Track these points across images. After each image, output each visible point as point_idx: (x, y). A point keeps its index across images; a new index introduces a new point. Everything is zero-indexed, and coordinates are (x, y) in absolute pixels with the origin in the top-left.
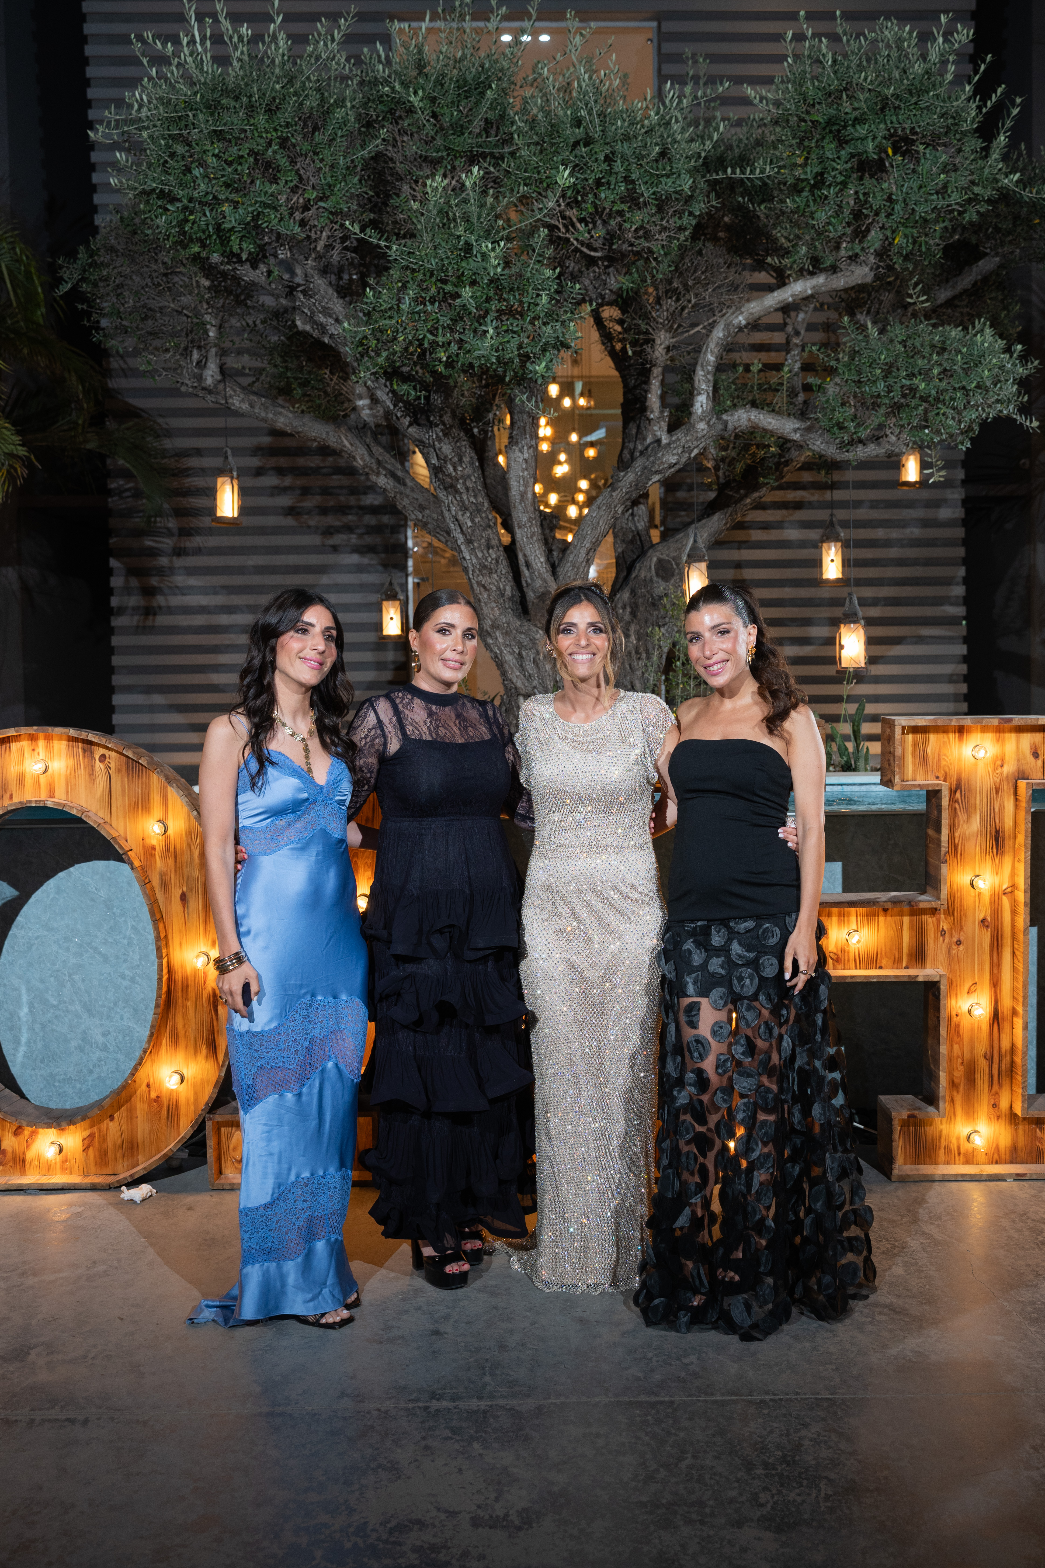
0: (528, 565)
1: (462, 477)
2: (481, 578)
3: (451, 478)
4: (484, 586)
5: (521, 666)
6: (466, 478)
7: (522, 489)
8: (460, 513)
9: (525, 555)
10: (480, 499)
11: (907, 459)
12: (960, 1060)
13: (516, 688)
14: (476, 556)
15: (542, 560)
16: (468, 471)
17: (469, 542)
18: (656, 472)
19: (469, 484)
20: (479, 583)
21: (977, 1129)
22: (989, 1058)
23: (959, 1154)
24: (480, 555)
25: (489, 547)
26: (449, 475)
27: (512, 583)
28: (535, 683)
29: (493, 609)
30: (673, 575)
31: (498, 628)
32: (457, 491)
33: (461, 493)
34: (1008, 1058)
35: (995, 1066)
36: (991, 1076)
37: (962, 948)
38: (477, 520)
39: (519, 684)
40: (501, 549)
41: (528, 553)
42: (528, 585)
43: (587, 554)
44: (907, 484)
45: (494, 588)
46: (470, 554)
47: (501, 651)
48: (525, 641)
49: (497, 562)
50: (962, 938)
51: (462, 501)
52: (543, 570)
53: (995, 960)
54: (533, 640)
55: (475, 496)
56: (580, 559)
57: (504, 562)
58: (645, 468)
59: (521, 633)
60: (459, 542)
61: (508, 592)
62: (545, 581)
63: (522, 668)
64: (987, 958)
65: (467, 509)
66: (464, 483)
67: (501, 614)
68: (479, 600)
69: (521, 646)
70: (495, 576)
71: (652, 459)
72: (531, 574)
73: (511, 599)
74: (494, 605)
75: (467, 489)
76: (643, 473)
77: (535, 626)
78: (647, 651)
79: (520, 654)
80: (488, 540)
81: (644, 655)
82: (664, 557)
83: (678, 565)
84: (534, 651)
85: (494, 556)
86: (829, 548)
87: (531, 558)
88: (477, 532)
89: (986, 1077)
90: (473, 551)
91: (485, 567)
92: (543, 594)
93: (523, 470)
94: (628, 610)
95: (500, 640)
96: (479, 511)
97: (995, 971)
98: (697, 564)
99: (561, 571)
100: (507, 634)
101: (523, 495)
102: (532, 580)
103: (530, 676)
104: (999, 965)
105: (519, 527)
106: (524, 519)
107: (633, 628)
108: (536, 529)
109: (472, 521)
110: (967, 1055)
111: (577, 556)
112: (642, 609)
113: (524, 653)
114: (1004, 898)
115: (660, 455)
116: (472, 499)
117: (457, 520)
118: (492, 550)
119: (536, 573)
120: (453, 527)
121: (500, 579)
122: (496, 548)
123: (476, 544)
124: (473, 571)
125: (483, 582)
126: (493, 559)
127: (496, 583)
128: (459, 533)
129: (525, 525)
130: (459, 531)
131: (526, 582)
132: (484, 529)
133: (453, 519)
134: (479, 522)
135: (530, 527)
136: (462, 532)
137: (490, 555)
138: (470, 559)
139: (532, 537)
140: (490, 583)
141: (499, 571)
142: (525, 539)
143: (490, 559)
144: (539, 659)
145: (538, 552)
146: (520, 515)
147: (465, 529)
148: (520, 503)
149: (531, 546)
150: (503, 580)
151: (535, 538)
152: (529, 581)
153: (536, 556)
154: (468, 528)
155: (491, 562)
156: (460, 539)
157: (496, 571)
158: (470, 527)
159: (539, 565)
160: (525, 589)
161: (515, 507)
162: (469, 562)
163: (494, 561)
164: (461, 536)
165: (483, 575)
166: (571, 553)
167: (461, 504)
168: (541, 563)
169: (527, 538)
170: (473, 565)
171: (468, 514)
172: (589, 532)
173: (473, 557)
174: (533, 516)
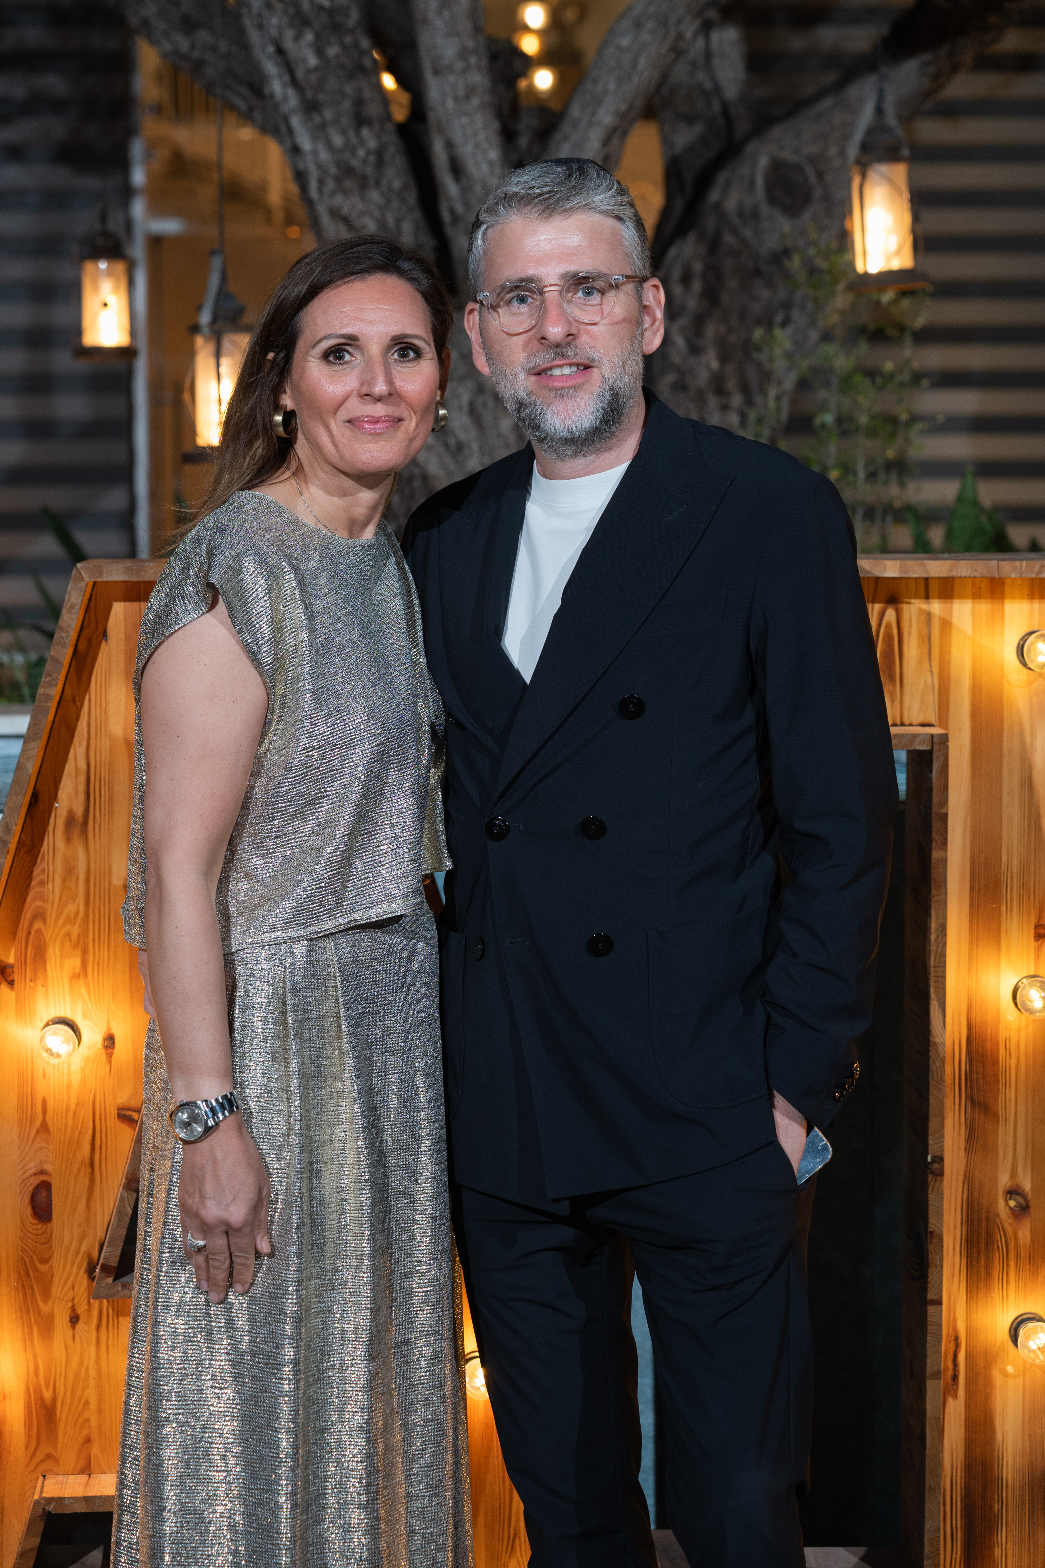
0: (457, 169)
2: (339, 199)
8: (289, 34)
9: (449, 145)
14: (329, 144)
17: (310, 107)
20: (335, 214)
24: (338, 140)
25: (361, 120)
27: (417, 214)
30: (807, 200)
38: (331, 51)
40: (390, 127)
41: (457, 137)
46: (314, 139)
49: (380, 161)
57: (398, 163)
61: (408, 235)
65: (306, 23)
70: (375, 195)
72: (466, 190)
78: (745, 389)
80: (359, 103)
81: (737, 400)
82: (787, 156)
83: (820, 175)
84: (470, 384)
85: (372, 144)
87: (466, 151)
88: (332, 83)
90: (320, 131)
91: (350, 171)
94: (697, 286)
96: (336, 28)
98: (883, 168)
102: (467, 204)
103: (460, 447)
105: (437, 72)
106: (449, 50)
107: (710, 331)
108: (479, 78)
109: (320, 52)
112: (732, 283)
117: (280, 51)
118: (365, 132)
119: (478, 189)
120: (271, 68)
121: (388, 201)
122: (377, 126)
123: (328, 114)
124: (321, 182)
125: (345, 210)
126: (369, 153)
127: (377, 213)
128: (284, 85)
129: (450, 69)
130: (287, 78)
131: (452, 211)
132: (351, 77)
133: (271, 49)
134: (337, 57)
135: (465, 71)
136: (294, 82)
137: (362, 142)
138: (315, 152)
139: (468, 97)
140: (363, 214)
141: (384, 182)
142: (450, 104)
143: (361, 153)
144: (484, 405)
145: (482, 136)
146: (439, 41)
147: (300, 73)
148: (440, 12)
149: (464, 120)
150: (395, 204)
151: (475, 101)
152: (459, 208)
153: (477, 146)
154: (309, 71)
155: (365, 161)
156: (285, 99)
157: (377, 184)
158: (316, 69)
159: (485, 168)
160: (449, 231)
161: (425, 20)
162: (310, 158)
163: (372, 159)
164: (291, 92)
165: (346, 193)
166: (566, 139)
167: (291, 10)
168: (491, 163)
169: (456, 99)
170: (320, 167)
171: (309, 37)
172: (612, 87)
173: (321, 147)
174: (470, 44)
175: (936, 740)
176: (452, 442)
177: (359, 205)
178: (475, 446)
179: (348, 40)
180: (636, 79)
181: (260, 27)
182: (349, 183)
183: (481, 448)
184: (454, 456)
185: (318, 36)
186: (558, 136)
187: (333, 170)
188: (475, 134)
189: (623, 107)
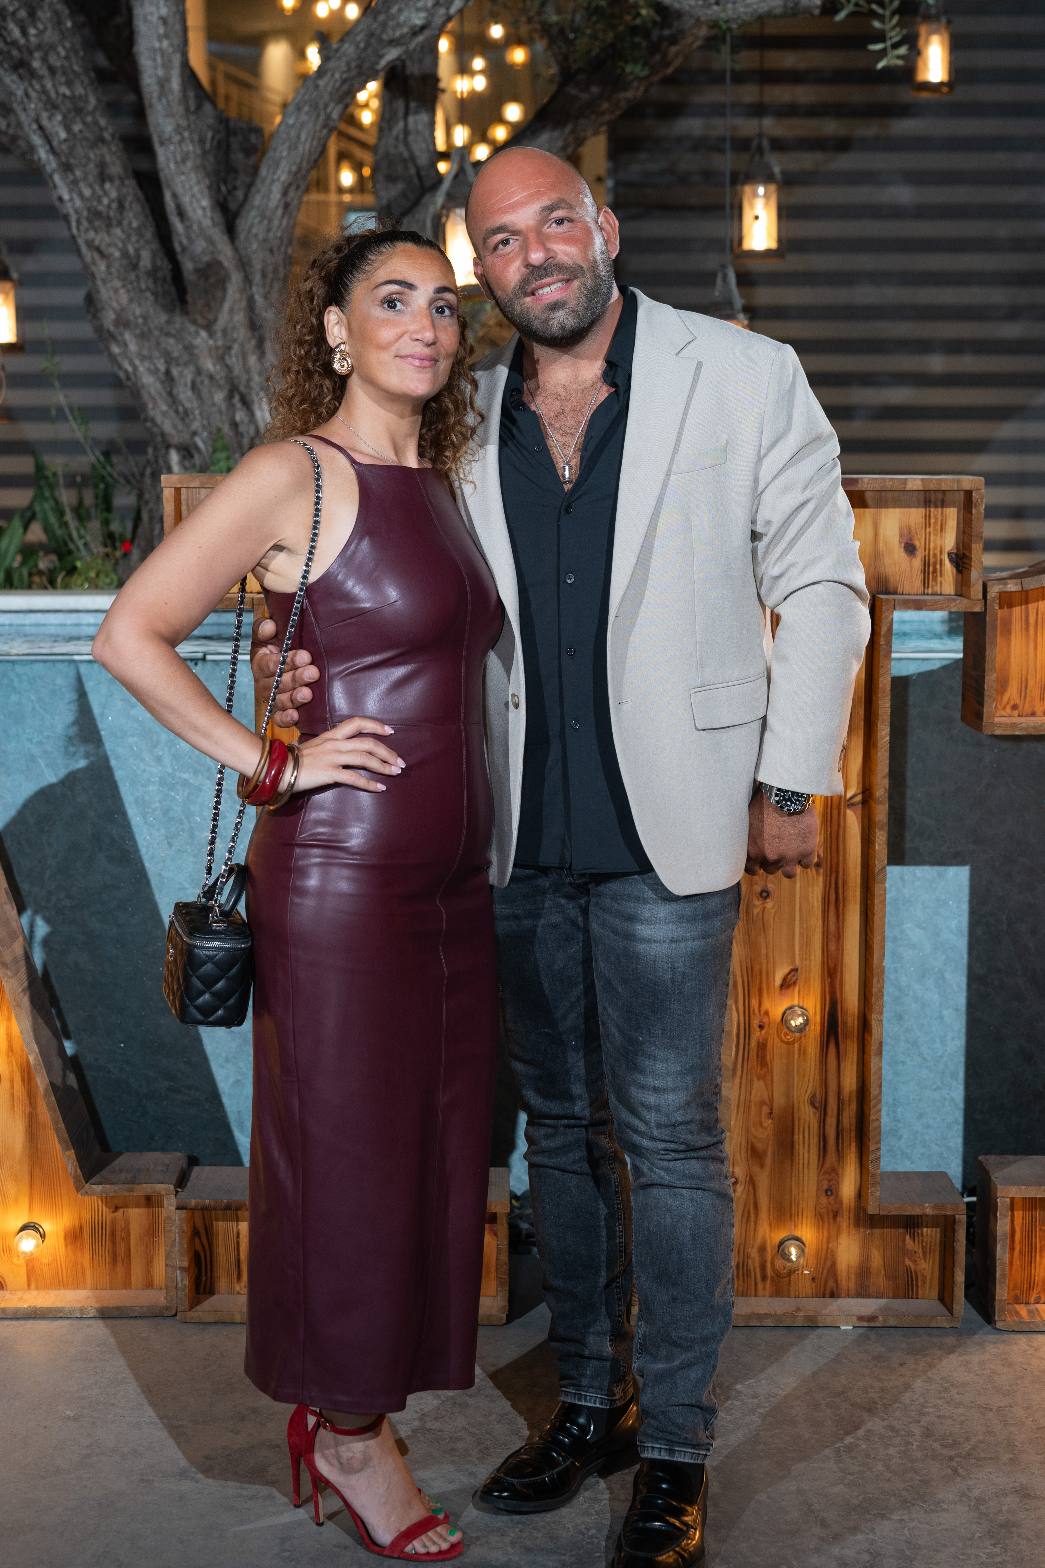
0: (181, 214)
1: (39, 47)
2: (91, 234)
3: (19, 49)
4: (98, 250)
5: (170, 394)
6: (46, 49)
7: (160, 72)
8: (45, 115)
9: (175, 196)
10: (80, 90)
11: (927, 42)
12: (765, 1110)
13: (163, 435)
15: (205, 203)
16: (50, 35)
17: (66, 168)
18: (393, 43)
19: (53, 60)
21: (798, 1234)
22: (821, 1107)
23: (764, 1278)
24: (87, 192)
25: (103, 177)
26: (14, 43)
27: (155, 245)
28: (196, 425)
29: (116, 291)
31: (127, 325)
32: (33, 74)
33: (41, 78)
34: (854, 1106)
35: (831, 1121)
36: (823, 1139)
37: (769, 904)
38: (77, 128)
39: (167, 427)
41: (179, 190)
42: (184, 249)
43: (285, 194)
44: (927, 86)
45: (117, 254)
46: (71, 191)
47: (135, 368)
48: (176, 350)
49: (121, 207)
50: (771, 886)
51: (44, 91)
52: (207, 222)
53: (832, 927)
54: (189, 348)
55: (69, 84)
56: (272, 204)
57: (137, 207)
58: (371, 35)
59: (168, 335)
60: (48, 169)
61: (146, 260)
62: (210, 241)
63: (172, 399)
64: (817, 923)
65: (55, 107)
66: (44, 60)
67: (131, 301)
68: (93, 276)
69: (169, 359)
70: (118, 231)
71: (382, 18)
72: (188, 228)
73: (153, 273)
74: (118, 284)
75: (52, 70)
76: (368, 45)
77: (194, 322)
79: (168, 373)
80: (102, 166)
84: (192, 368)
85: (114, 194)
86: (755, 195)
87: (186, 200)
88: (80, 151)
89: (814, 1141)
91: (98, 214)
92: (209, 265)
93: (160, 38)
95: (133, 347)
96: (79, 111)
97: (832, 947)
99: (242, 224)
100: (143, 336)
101: (163, 83)
102: (190, 239)
103: (186, 412)
104: (839, 937)
105: (162, 143)
106: (168, 126)
109: (68, 129)
110: (779, 1100)
111: (267, 196)
113: (175, 372)
114: (850, 813)
115: (394, 10)
116: (64, 90)
117: (41, 128)
118: (107, 186)
119: (195, 227)
120: (37, 140)
121: (129, 236)
122: (117, 182)
123: (78, 173)
124: (78, 222)
125: (97, 242)
126: (111, 201)
127: (120, 245)
128: (47, 152)
129: (170, 139)
130: (48, 148)
131: (180, 243)
132: (93, 146)
133: (35, 126)
134: (81, 131)
135: (180, 143)
136: (52, 150)
137: (106, 194)
138: (72, 200)
139: (184, 161)
140: (109, 245)
141: (125, 222)
142: (172, 166)
143: (105, 201)
144: (202, 382)
145: (196, 189)
146: (161, 121)
147: (55, 144)
148: (160, 99)
149: (183, 178)
150: (134, 239)
151: (189, 164)
152: (185, 242)
153: (193, 196)
154: (61, 142)
155: (109, 207)
156: (49, 163)
157: (120, 223)
158: (65, 140)
159: (200, 212)
160: (180, 257)
161: (151, 106)
162: (69, 205)
163: (114, 205)
164: (51, 157)
165: (96, 230)
166: (258, 191)
167: (44, 98)
168: (204, 209)
169: (176, 163)
170: (76, 211)
171: (59, 117)
172: (285, 154)
173: (75, 196)
174: (184, 123)
175: (255, 601)
176: (181, 409)
177: (107, 239)
178: (197, 412)
179: (89, 119)
180: (301, 148)
181: (25, 109)
182: (97, 223)
183: (201, 414)
184: (183, 420)
185: (65, 117)
186: (253, 189)
187: (85, 213)
188: (191, 188)
189: (294, 168)
